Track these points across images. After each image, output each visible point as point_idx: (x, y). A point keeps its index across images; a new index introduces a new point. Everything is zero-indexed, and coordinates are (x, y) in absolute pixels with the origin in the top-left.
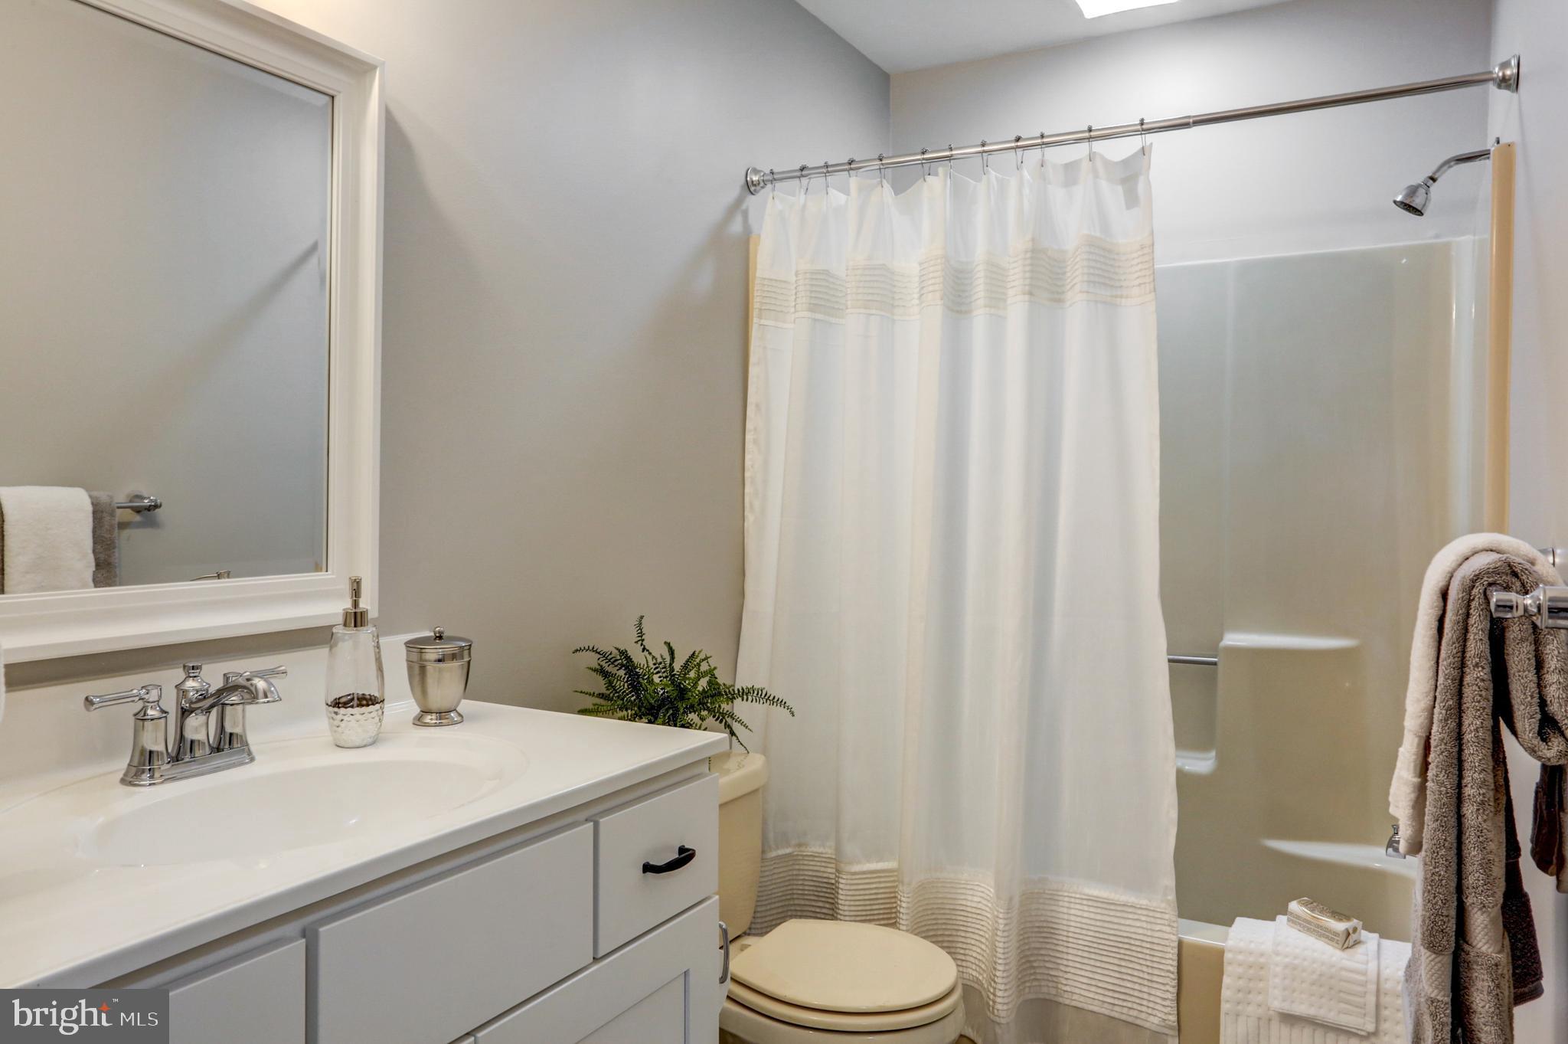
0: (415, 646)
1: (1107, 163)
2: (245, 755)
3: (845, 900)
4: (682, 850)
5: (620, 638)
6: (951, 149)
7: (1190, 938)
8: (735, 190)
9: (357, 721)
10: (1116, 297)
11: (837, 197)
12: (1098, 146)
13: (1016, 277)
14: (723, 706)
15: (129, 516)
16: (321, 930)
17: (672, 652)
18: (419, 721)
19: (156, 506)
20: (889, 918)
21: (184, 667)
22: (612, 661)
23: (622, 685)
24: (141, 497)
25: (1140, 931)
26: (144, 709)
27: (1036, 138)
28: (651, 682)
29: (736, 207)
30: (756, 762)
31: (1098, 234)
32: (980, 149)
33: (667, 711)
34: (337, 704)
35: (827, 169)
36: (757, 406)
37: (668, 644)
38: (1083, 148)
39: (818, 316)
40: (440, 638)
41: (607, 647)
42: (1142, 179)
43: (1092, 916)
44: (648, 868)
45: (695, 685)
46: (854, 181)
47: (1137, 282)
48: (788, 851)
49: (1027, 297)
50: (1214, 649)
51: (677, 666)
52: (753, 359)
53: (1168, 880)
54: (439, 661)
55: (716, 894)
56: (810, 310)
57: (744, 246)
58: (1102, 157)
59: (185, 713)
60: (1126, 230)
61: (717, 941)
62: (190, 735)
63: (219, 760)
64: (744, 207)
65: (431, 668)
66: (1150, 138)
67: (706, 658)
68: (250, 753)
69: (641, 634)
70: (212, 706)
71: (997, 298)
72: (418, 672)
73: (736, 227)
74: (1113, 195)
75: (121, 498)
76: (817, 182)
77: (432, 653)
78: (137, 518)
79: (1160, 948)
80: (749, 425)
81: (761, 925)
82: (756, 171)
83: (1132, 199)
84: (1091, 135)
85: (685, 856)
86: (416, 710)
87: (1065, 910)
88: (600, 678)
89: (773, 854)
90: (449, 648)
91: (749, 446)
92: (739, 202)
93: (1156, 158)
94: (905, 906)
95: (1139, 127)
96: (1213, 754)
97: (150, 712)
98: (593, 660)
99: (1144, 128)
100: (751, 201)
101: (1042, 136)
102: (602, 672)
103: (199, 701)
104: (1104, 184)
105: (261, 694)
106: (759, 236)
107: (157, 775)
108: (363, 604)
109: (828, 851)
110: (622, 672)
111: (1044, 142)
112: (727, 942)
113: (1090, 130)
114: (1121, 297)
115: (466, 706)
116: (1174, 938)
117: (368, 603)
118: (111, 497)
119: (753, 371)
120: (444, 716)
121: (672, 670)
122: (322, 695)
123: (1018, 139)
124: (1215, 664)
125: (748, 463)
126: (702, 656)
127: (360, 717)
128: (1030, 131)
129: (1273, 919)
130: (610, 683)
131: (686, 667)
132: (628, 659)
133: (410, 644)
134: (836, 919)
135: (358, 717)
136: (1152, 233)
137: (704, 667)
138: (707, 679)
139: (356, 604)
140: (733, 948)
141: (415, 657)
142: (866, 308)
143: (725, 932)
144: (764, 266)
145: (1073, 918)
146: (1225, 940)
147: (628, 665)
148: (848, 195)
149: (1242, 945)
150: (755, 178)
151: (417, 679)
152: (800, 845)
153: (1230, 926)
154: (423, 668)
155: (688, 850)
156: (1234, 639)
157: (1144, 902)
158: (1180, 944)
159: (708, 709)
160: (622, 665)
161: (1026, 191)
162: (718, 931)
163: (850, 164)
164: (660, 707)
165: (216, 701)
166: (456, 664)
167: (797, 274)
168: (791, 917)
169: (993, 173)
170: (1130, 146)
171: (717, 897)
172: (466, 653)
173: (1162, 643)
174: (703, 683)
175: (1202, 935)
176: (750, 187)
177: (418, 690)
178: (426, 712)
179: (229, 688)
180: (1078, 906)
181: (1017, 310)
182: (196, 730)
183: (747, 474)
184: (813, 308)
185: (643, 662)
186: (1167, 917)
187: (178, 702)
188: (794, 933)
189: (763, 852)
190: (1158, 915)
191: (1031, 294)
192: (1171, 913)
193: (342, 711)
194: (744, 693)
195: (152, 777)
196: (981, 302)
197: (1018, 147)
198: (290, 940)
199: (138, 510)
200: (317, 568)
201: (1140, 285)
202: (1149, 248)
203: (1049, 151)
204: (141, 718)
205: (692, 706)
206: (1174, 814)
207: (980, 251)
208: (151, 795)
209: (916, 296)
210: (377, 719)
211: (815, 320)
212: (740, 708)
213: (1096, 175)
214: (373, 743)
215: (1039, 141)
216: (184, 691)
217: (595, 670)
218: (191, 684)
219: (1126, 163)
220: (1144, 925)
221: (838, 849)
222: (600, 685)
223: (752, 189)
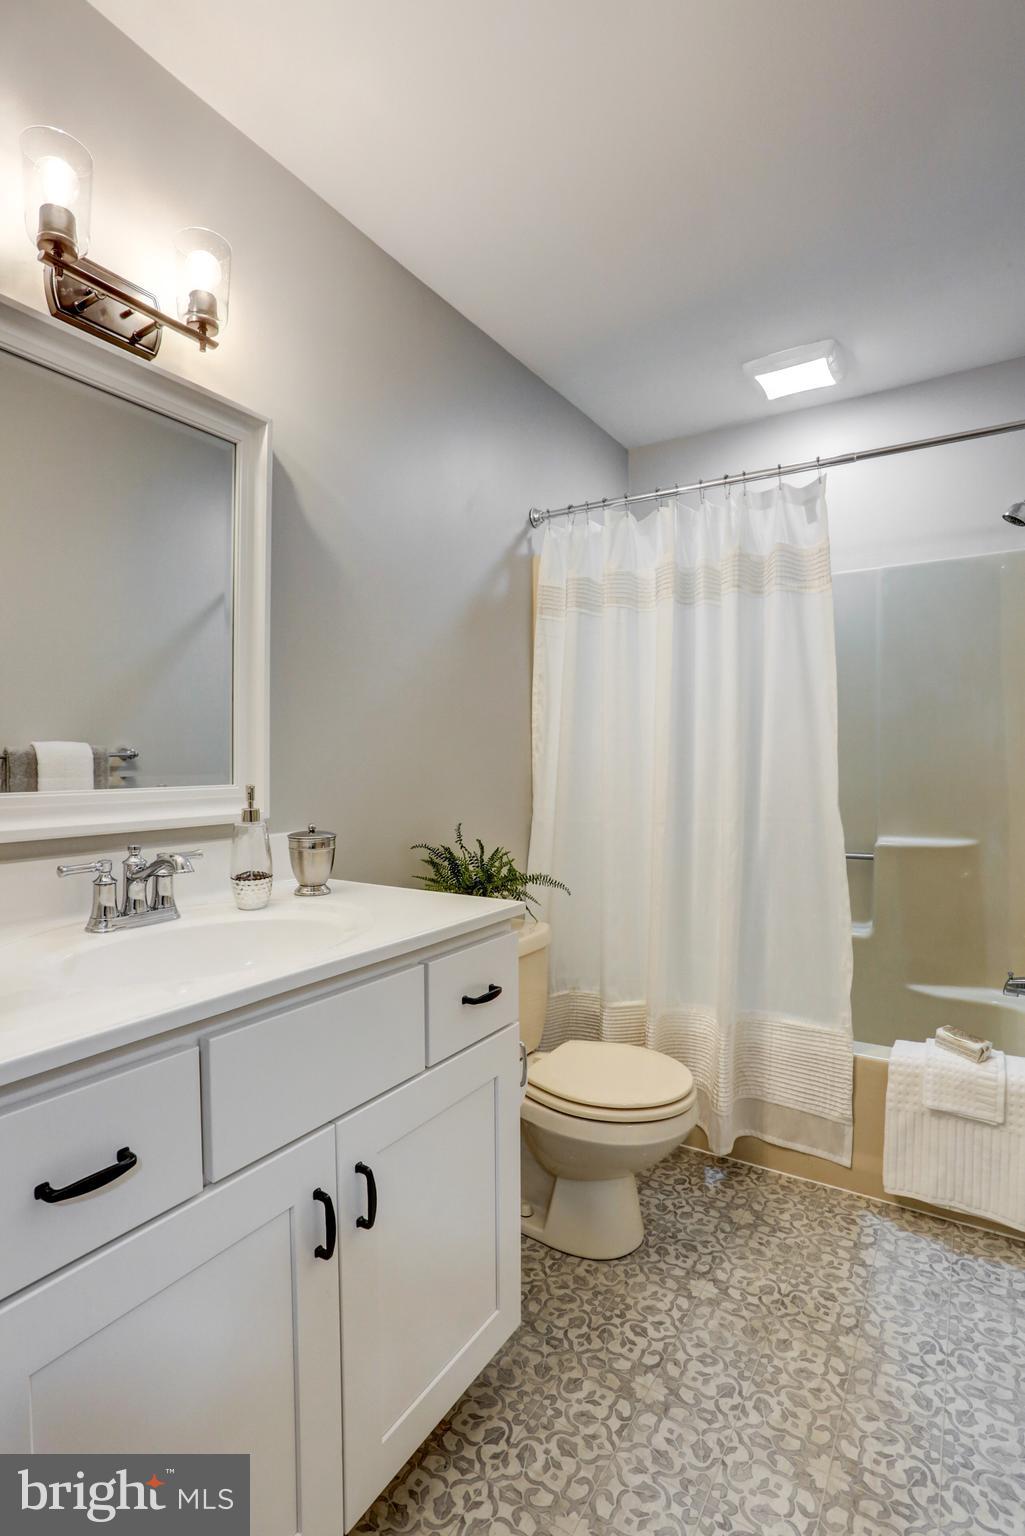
0: (295, 838)
1: (793, 491)
2: (173, 913)
3: (607, 1027)
4: (492, 987)
5: (446, 839)
6: (677, 487)
7: (861, 1055)
8: (520, 525)
9: (253, 891)
10: (801, 588)
11: (595, 527)
12: (785, 479)
13: (728, 576)
14: (519, 887)
15: (118, 762)
16: (212, 1040)
17: (482, 848)
18: (299, 893)
19: (135, 756)
20: (640, 1040)
21: (129, 848)
22: (439, 855)
23: (447, 872)
24: (126, 750)
25: (825, 1050)
26: (100, 878)
27: (739, 476)
28: (467, 869)
29: (523, 536)
30: (543, 929)
31: (787, 542)
32: (698, 486)
33: (479, 890)
34: (239, 878)
35: (588, 507)
36: (540, 676)
37: (479, 841)
38: (773, 483)
39: (583, 610)
40: (313, 831)
41: (436, 845)
42: (819, 502)
43: (788, 1039)
44: (466, 1000)
45: (499, 872)
46: (607, 512)
47: (817, 576)
48: (565, 992)
49: (736, 589)
50: (871, 848)
51: (486, 858)
52: (537, 643)
53: (846, 1013)
54: (313, 847)
55: (518, 1020)
56: (577, 606)
57: (529, 564)
58: (789, 487)
59: (129, 881)
60: (807, 536)
61: (519, 1055)
62: (133, 896)
63: (155, 915)
64: (529, 536)
65: (307, 853)
66: (824, 471)
67: (506, 854)
68: (176, 912)
69: (459, 836)
70: (149, 876)
71: (713, 592)
72: (298, 857)
73: (524, 550)
74: (797, 513)
75: (113, 750)
76: (580, 516)
77: (307, 842)
78: (123, 764)
79: (839, 1062)
80: (534, 690)
81: (548, 1044)
82: (536, 511)
83: (812, 517)
84: (780, 471)
85: (494, 992)
86: (298, 885)
87: (769, 1035)
88: (430, 867)
89: (555, 995)
90: (317, 838)
91: (534, 704)
92: (525, 532)
93: (829, 484)
94: (652, 1030)
95: (816, 463)
96: (871, 923)
97: (104, 879)
98: (425, 854)
99: (820, 464)
100: (533, 532)
101: (744, 474)
102: (432, 863)
103: (138, 872)
104: (791, 506)
105: (179, 867)
106: (540, 556)
107: (110, 925)
108: (256, 806)
109: (595, 992)
110: (446, 863)
111: (745, 478)
112: (525, 1055)
113: (780, 468)
114: (806, 588)
115: (331, 883)
116: (851, 1055)
117: (261, 804)
118: (106, 750)
119: (537, 652)
120: (316, 888)
121: (482, 860)
122: (227, 871)
123: (726, 477)
124: (872, 859)
125: (534, 717)
126: (503, 851)
127: (255, 888)
128: (734, 471)
129: (924, 1041)
130: (438, 871)
131: (492, 858)
132: (450, 853)
133: (291, 837)
134: (601, 1040)
135: (253, 887)
136: (828, 539)
137: (505, 859)
138: (507, 867)
139: (251, 805)
140: (530, 1059)
141: (295, 845)
142: (617, 602)
143: (524, 1049)
144: (544, 577)
145: (774, 1041)
146: (889, 1056)
147: (451, 859)
148: (603, 525)
149: (902, 1060)
150: (536, 516)
151: (297, 861)
152: (574, 989)
153: (892, 1046)
154: (301, 854)
155: (497, 987)
156: (884, 841)
157: (827, 1029)
158: (855, 1060)
159: (508, 890)
160: (447, 858)
161: (733, 514)
162: (519, 1049)
163: (604, 502)
164: (474, 887)
165: (151, 872)
166: (324, 850)
167: (567, 581)
168: (568, 1039)
169: (708, 504)
170: (810, 477)
171: (518, 1023)
172: (332, 842)
173: (841, 840)
174: (504, 871)
175: (872, 1053)
176: (532, 523)
177: (298, 869)
178: (304, 886)
179: (160, 862)
180: (779, 1032)
181: (728, 599)
182: (138, 893)
183: (534, 725)
184: (579, 605)
185: (461, 856)
186: (844, 1040)
187: (125, 874)
188: (571, 1049)
189: (549, 993)
190: (838, 1038)
191: (739, 586)
192: (848, 1037)
193: (242, 882)
194: (534, 879)
195: (106, 926)
196: (701, 595)
197: (726, 483)
198: (190, 1047)
199: (124, 758)
200: (226, 782)
201: (820, 578)
202: (826, 551)
203: (749, 485)
204: (98, 883)
205: (497, 888)
206: (850, 965)
207: (699, 559)
208: (106, 939)
209: (654, 594)
210: (267, 889)
211: (581, 613)
212: (530, 888)
213: (784, 498)
214: (265, 907)
215: (742, 478)
216: (128, 866)
217: (427, 862)
218: (133, 860)
219: (807, 489)
220: (827, 1045)
221: (602, 991)
222: (431, 873)
223: (534, 524)
